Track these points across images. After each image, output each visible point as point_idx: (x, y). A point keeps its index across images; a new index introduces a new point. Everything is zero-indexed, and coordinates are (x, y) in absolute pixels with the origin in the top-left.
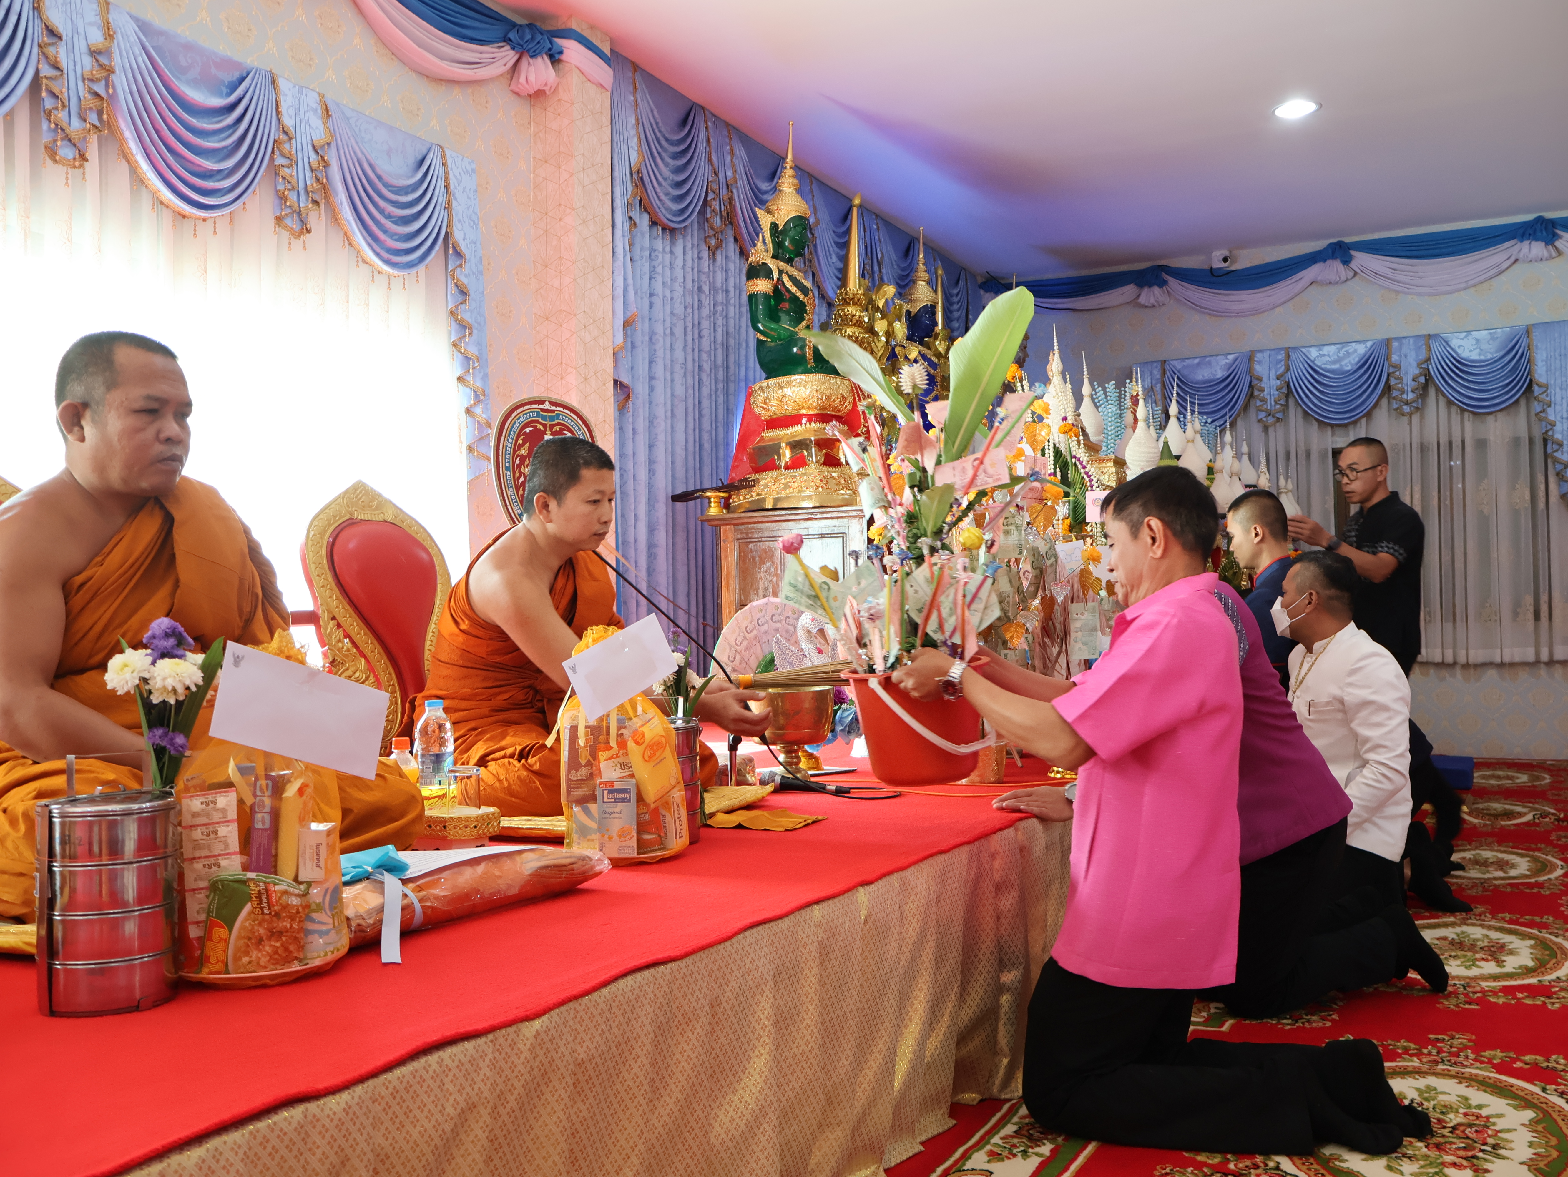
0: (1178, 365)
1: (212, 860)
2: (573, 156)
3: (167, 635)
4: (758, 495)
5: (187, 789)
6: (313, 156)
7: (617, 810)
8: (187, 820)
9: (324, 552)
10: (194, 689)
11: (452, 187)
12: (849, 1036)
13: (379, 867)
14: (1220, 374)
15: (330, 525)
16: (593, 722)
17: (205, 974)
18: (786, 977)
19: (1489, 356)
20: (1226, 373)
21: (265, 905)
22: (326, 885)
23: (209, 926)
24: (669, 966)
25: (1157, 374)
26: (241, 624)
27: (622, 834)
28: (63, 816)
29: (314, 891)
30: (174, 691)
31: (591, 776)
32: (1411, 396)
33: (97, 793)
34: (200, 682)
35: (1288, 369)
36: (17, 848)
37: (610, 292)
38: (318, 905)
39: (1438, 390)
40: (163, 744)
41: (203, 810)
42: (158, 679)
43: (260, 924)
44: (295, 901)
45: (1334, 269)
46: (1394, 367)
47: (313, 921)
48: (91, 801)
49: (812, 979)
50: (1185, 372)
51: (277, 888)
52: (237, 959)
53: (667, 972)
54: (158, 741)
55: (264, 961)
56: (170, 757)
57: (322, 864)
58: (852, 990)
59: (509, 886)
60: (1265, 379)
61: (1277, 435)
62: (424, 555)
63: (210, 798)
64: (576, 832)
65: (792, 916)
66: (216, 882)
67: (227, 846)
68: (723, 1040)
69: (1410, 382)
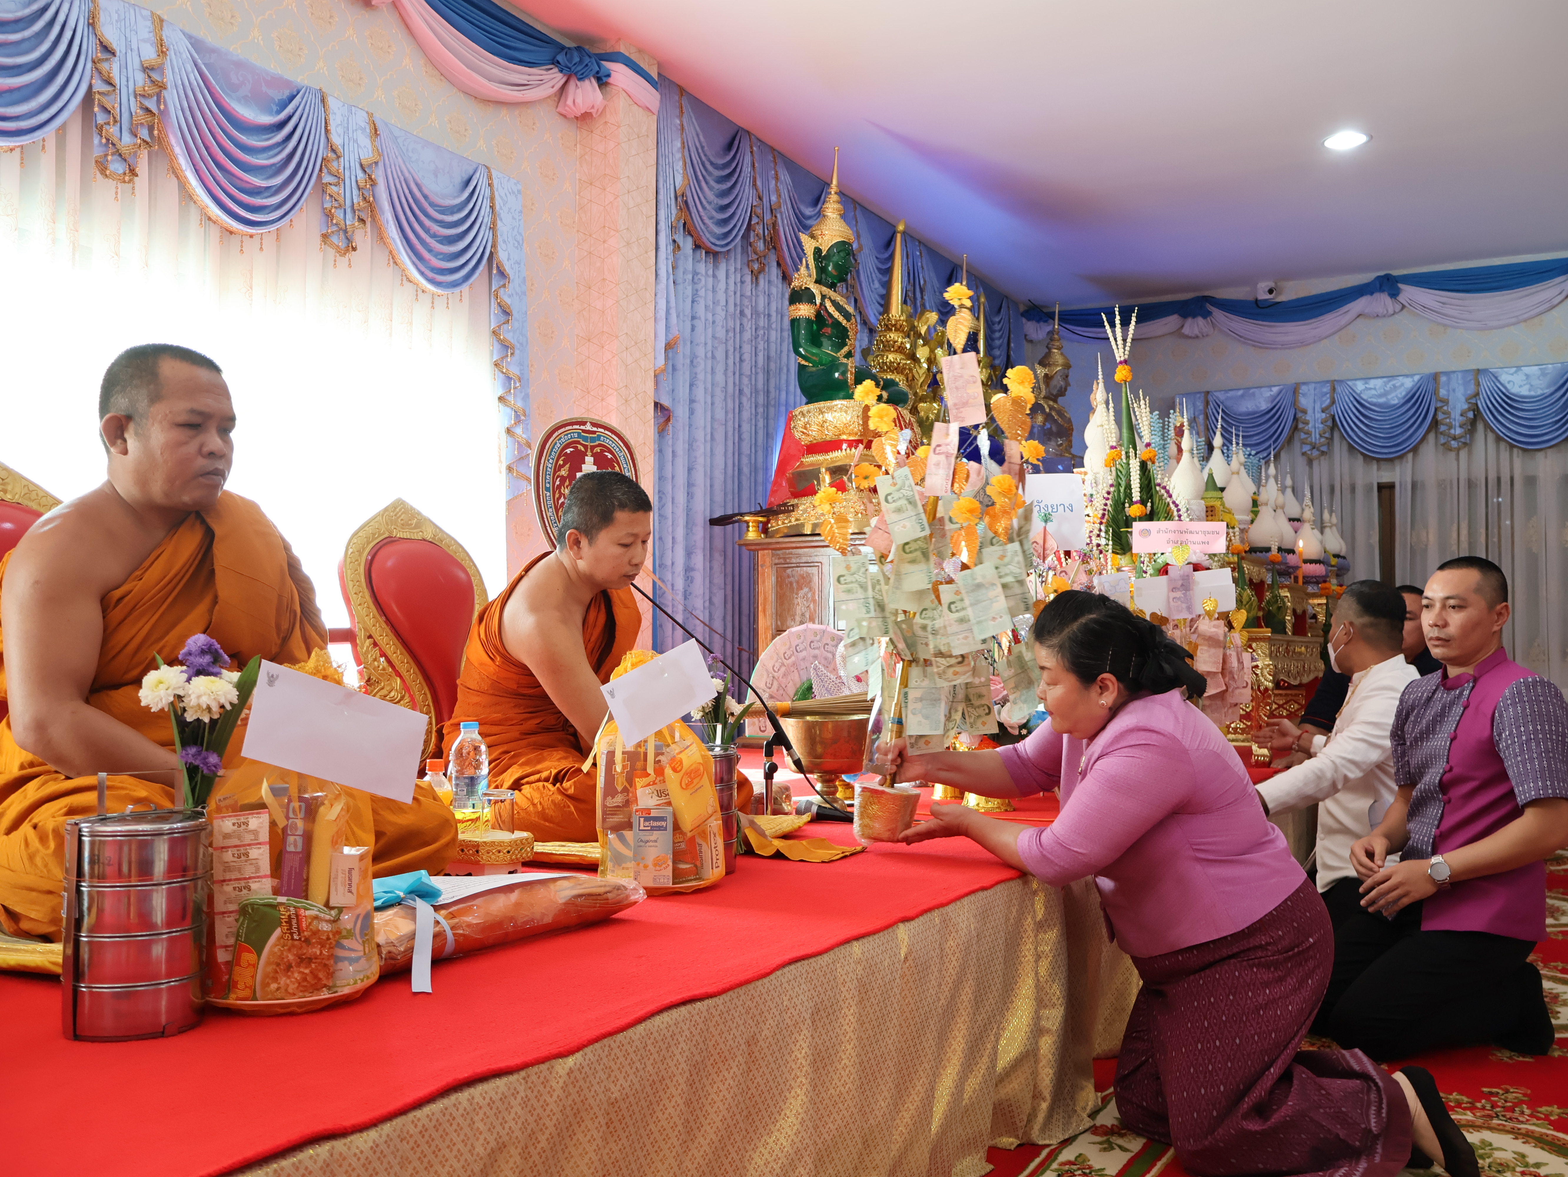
0: (1221, 396)
1: (243, 883)
2: (618, 179)
3: (203, 652)
4: (797, 520)
5: (219, 810)
6: (360, 175)
7: (653, 838)
8: (218, 841)
9: (362, 570)
10: (228, 707)
11: (497, 207)
12: (887, 1078)
13: (411, 892)
14: (1264, 406)
15: (368, 543)
16: (630, 748)
17: (233, 1000)
18: (824, 1015)
19: (1539, 392)
20: (1270, 406)
21: (295, 930)
22: (358, 911)
23: (237, 950)
24: (706, 1002)
25: (1200, 405)
26: (279, 642)
27: (657, 863)
28: (93, 835)
29: (345, 917)
30: (209, 709)
31: (627, 803)
32: (1458, 431)
33: (128, 812)
34: (235, 701)
35: (1333, 402)
36: (46, 866)
37: (652, 315)
38: (349, 931)
39: (1487, 426)
40: (197, 763)
41: (234, 831)
42: (193, 697)
43: (289, 950)
44: (325, 927)
45: (1381, 302)
46: (1441, 401)
47: (343, 947)
48: (122, 820)
49: (851, 1017)
50: (1228, 404)
51: (308, 913)
52: (265, 985)
53: (704, 1009)
54: (191, 760)
55: (292, 988)
56: (203, 776)
57: (354, 889)
58: (891, 1030)
59: (543, 915)
60: (1310, 411)
61: (1321, 469)
62: (462, 575)
63: (242, 819)
64: (611, 860)
65: (831, 952)
66: (246, 905)
67: (258, 869)
68: (759, 1079)
69: (1458, 417)
